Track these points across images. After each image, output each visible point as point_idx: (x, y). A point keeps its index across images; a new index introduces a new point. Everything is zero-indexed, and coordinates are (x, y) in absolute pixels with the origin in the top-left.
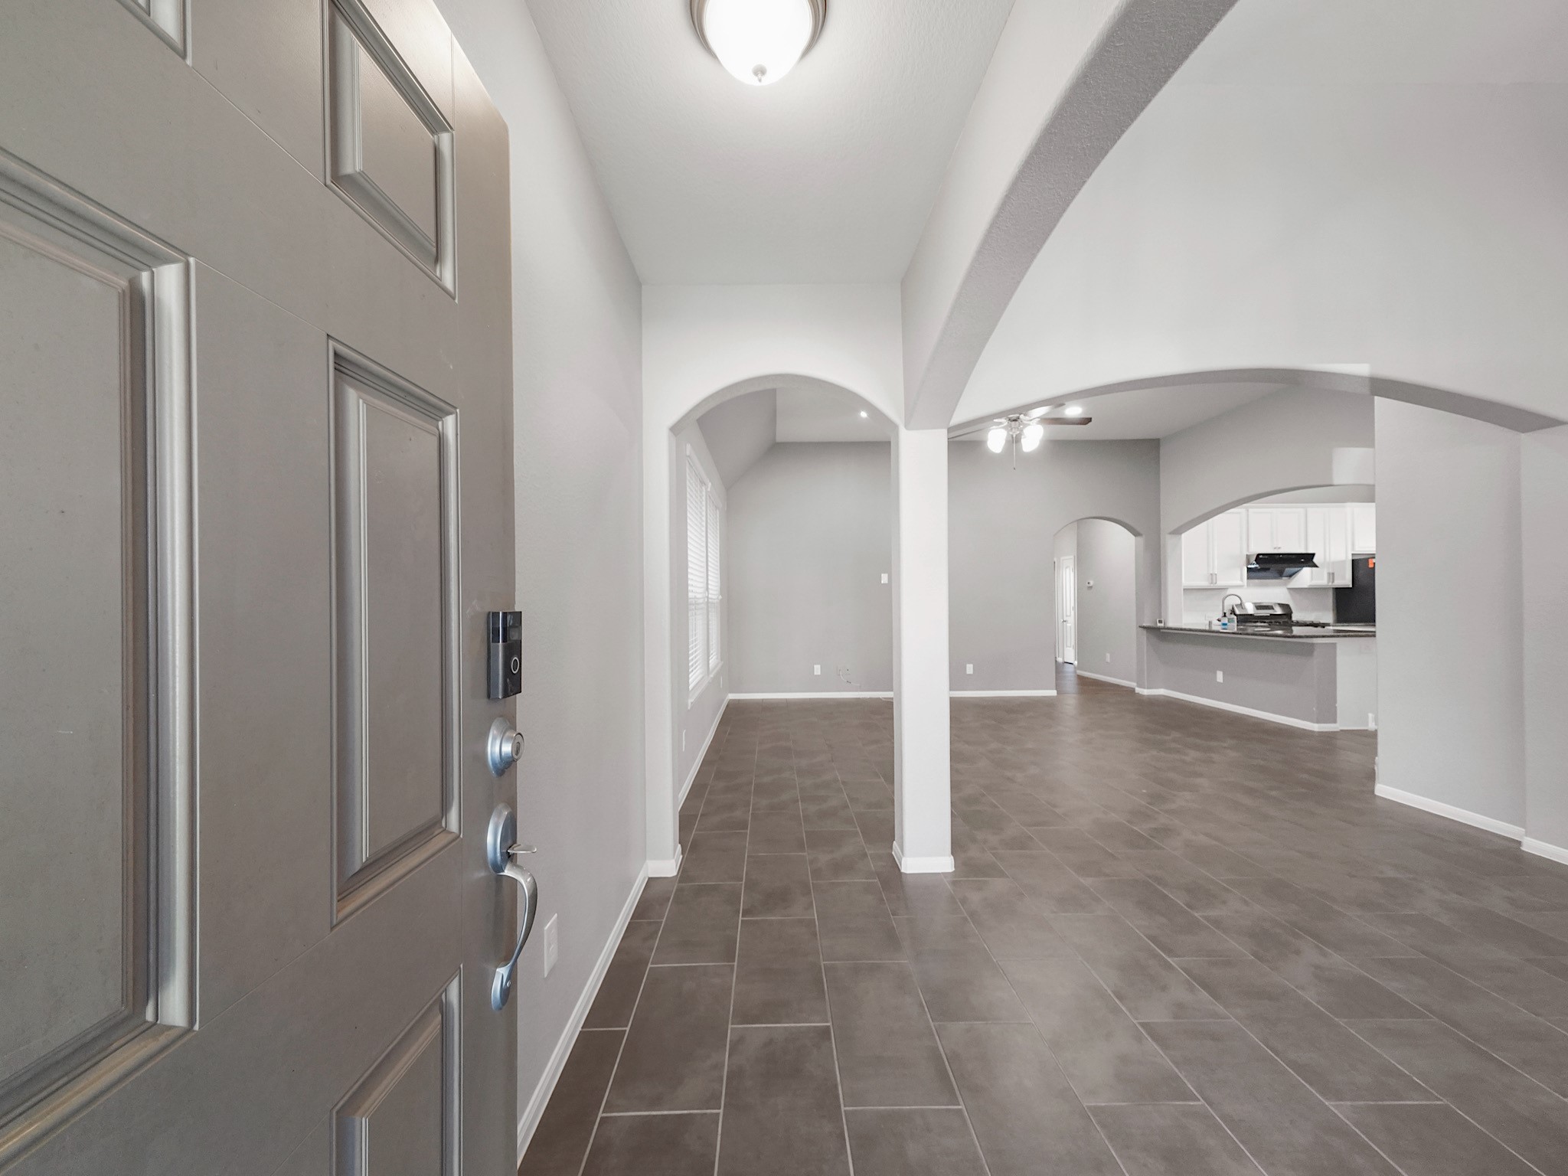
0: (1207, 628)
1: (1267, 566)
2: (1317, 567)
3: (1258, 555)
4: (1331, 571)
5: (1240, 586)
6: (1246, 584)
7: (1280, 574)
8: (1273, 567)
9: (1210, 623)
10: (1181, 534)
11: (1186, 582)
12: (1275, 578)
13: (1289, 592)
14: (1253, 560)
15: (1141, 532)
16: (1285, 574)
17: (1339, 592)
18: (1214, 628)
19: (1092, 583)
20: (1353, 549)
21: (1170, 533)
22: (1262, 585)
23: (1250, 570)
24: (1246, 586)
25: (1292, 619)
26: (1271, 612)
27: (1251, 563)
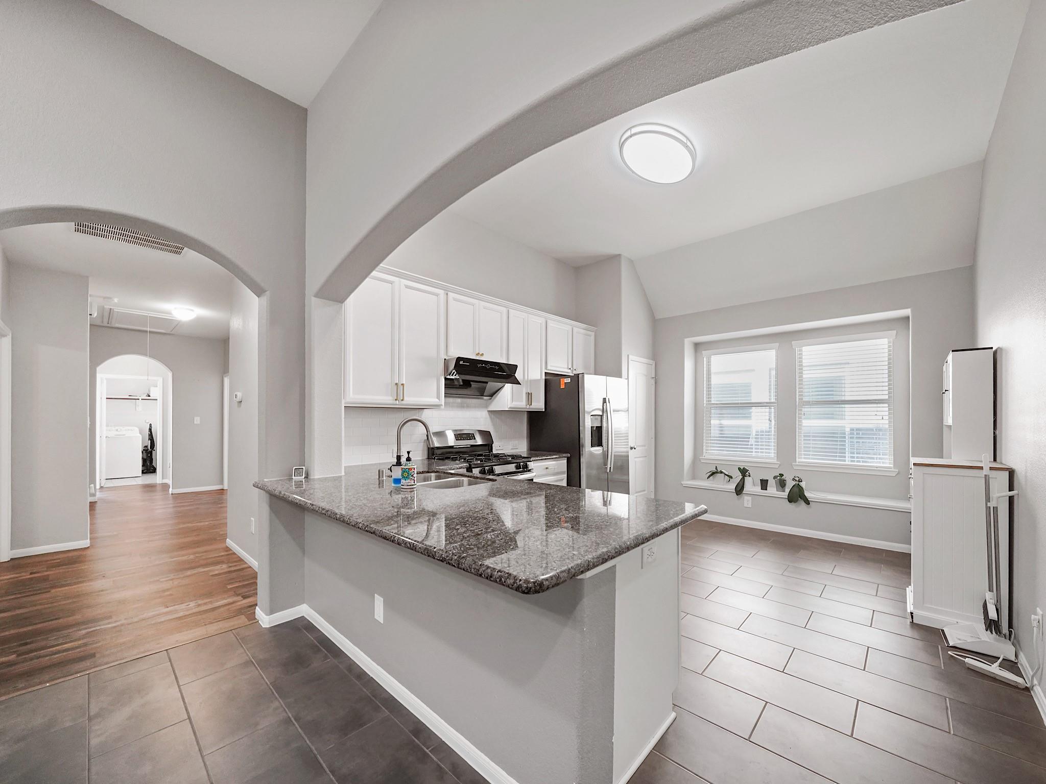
2: (519, 384)
3: (459, 359)
4: (529, 392)
5: (437, 406)
6: (443, 404)
7: (481, 391)
8: (476, 381)
10: (343, 300)
13: (491, 416)
14: (452, 367)
16: (487, 391)
17: (534, 418)
19: (239, 394)
20: (546, 369)
21: (317, 297)
22: (462, 406)
23: (449, 384)
24: (443, 407)
25: (494, 452)
26: (472, 442)
27: (449, 372)
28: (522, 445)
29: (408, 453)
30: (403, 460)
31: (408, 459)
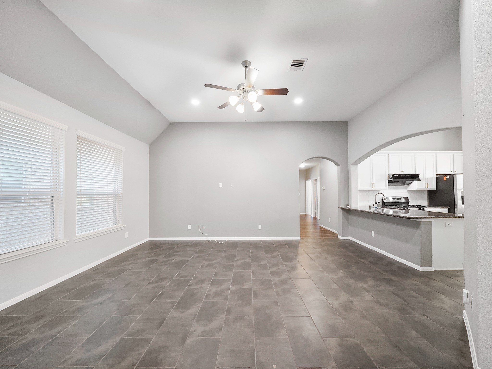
1: (397, 180)
2: (420, 180)
3: (393, 174)
4: (427, 182)
5: (386, 189)
6: (388, 188)
7: (404, 184)
8: (401, 180)
9: (370, 207)
10: (357, 165)
11: (360, 187)
12: (401, 185)
13: (408, 192)
14: (391, 177)
15: (340, 164)
16: (406, 183)
17: (431, 193)
19: (324, 187)
20: (436, 172)
21: (352, 164)
22: (395, 189)
23: (389, 182)
24: (388, 189)
25: (410, 204)
26: (400, 201)
27: (390, 178)
28: (425, 203)
29: (379, 201)
30: (377, 203)
31: (379, 203)
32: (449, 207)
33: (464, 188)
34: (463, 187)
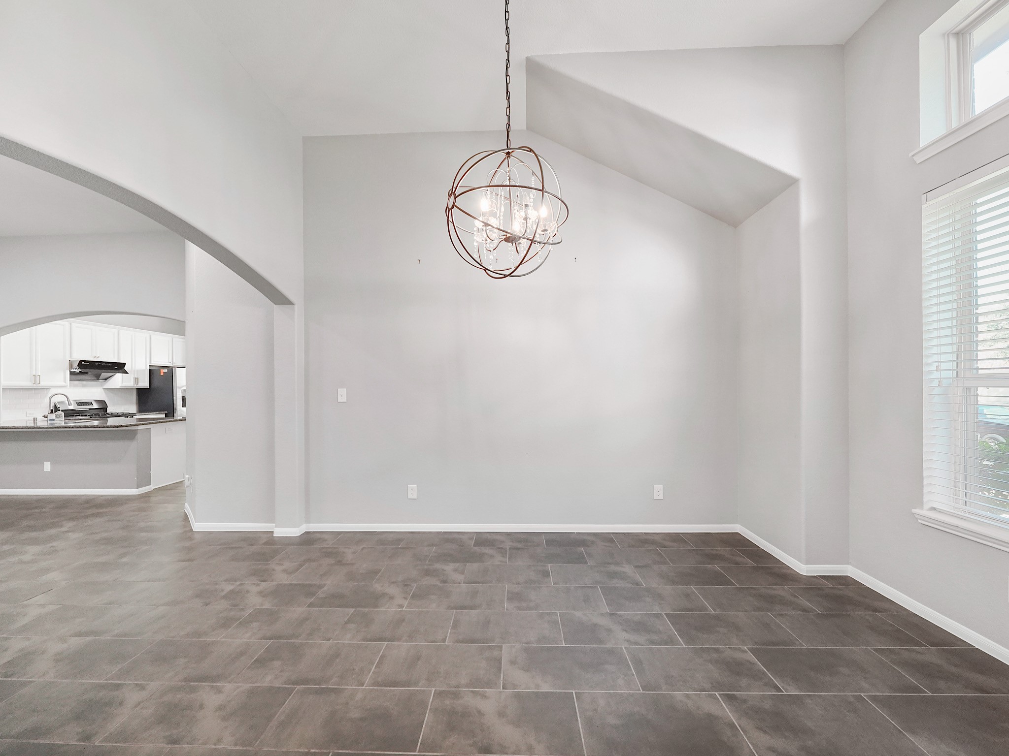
0: (32, 425)
1: (85, 371)
2: (128, 373)
3: (81, 361)
4: (136, 377)
5: (64, 387)
6: (69, 385)
7: (98, 377)
8: (91, 372)
9: (35, 420)
11: (6, 382)
12: (93, 380)
13: (106, 392)
14: (76, 365)
16: (101, 378)
17: (141, 392)
18: (40, 424)
20: (150, 362)
22: (84, 386)
23: (72, 373)
24: (68, 387)
25: (108, 412)
26: (90, 407)
27: (73, 368)
28: (133, 408)
32: (166, 412)
33: (186, 386)
34: (185, 384)
